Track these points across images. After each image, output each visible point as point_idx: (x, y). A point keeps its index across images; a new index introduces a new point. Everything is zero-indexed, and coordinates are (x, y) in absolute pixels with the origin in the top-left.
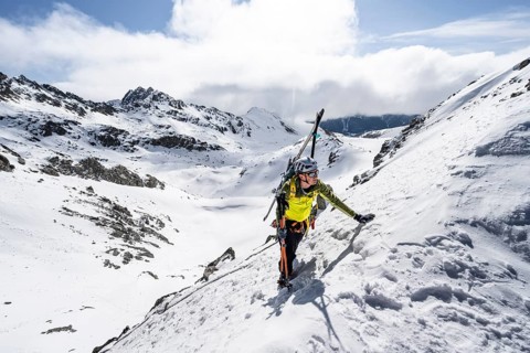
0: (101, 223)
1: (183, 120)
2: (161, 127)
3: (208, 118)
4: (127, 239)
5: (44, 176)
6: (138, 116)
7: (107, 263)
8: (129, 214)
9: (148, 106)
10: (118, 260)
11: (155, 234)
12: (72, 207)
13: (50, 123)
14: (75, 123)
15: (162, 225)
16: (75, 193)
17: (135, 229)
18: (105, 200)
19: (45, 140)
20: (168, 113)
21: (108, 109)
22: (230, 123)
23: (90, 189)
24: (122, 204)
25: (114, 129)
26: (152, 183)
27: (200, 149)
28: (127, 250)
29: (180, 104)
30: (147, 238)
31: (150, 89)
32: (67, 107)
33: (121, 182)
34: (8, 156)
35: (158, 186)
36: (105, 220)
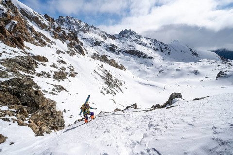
0: (103, 78)
1: (140, 44)
2: (130, 46)
3: (151, 44)
4: (109, 86)
5: (92, 59)
6: (123, 41)
7: (102, 92)
8: (112, 77)
9: (127, 37)
10: (105, 92)
11: (119, 87)
12: (97, 70)
13: (97, 41)
14: (103, 42)
15: (122, 84)
16: (98, 66)
17: (112, 83)
18: (106, 70)
19: (94, 47)
20: (134, 40)
21: (113, 37)
22: (161, 47)
23: (102, 65)
24: (110, 73)
25: (114, 45)
26: (122, 68)
27: (144, 57)
28: (108, 89)
29: (140, 37)
30: (115, 87)
31: (130, 30)
32: (102, 36)
33: (112, 65)
34: (84, 51)
35: (124, 69)
36: (104, 77)
